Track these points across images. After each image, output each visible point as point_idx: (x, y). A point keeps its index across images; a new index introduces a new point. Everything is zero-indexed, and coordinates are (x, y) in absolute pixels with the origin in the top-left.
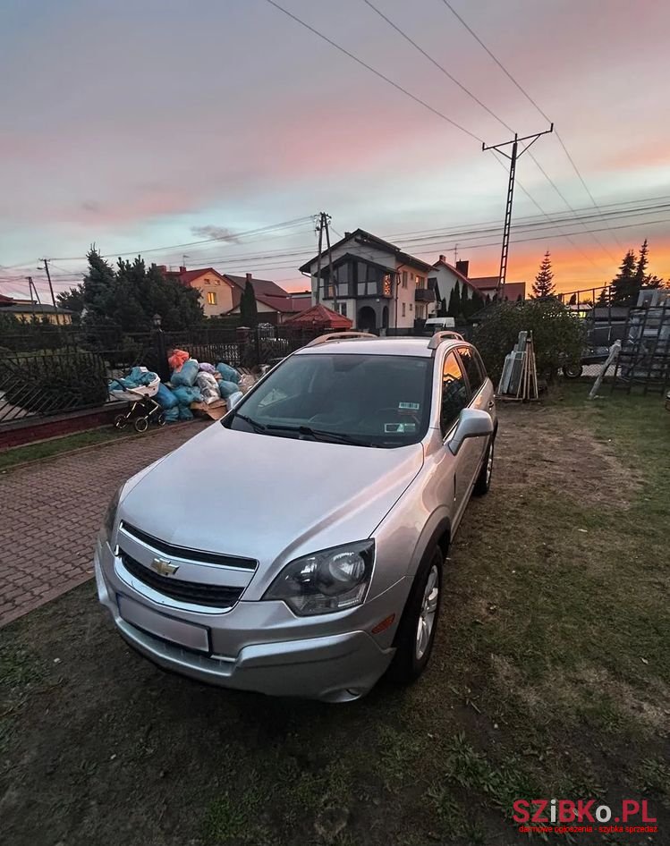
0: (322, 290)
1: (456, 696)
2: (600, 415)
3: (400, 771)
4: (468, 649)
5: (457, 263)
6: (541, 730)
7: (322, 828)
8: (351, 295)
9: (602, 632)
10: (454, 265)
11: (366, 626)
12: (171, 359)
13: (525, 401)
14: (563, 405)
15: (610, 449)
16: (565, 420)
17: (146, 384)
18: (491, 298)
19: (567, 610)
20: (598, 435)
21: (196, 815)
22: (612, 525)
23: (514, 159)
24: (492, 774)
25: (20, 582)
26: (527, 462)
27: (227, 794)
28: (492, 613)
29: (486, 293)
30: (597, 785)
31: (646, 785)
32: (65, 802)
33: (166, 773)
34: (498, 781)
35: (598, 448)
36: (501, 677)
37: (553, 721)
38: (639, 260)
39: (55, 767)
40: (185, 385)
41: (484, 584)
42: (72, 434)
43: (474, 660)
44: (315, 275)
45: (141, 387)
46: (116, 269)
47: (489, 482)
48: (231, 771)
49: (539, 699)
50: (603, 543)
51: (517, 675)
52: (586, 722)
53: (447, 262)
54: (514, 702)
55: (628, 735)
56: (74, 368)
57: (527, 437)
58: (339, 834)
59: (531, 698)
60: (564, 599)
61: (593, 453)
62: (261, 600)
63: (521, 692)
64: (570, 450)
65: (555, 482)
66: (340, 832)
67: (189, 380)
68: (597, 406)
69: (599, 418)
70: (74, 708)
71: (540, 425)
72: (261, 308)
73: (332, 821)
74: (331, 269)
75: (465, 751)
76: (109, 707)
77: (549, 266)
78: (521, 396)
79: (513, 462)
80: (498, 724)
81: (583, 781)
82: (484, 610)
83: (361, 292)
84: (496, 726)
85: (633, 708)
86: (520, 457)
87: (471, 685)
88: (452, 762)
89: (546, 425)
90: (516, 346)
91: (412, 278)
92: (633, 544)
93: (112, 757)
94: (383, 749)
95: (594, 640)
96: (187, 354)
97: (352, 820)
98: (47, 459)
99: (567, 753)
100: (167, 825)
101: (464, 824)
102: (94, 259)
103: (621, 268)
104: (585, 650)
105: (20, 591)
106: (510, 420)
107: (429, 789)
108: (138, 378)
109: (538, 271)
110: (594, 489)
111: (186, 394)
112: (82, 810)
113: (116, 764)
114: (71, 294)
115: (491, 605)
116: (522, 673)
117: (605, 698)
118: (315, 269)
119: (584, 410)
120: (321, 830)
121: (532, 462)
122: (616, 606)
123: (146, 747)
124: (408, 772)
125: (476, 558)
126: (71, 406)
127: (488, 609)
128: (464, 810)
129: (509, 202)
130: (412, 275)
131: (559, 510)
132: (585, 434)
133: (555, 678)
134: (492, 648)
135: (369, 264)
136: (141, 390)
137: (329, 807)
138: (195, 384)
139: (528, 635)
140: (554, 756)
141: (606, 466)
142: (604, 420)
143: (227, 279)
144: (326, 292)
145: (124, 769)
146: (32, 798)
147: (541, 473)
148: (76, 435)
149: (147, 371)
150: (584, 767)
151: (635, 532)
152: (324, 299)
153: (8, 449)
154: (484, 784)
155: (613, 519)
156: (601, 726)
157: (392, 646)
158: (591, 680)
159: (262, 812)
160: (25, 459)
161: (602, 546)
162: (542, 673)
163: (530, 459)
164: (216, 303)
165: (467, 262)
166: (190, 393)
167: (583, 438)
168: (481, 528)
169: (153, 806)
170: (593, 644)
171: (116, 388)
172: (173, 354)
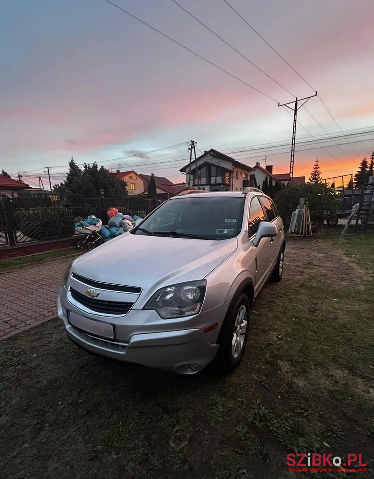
0: (192, 181)
1: (257, 380)
2: (347, 243)
3: (221, 417)
4: (264, 356)
5: (266, 167)
6: (306, 400)
7: (174, 444)
8: (208, 184)
9: (345, 351)
10: (265, 168)
11: (201, 327)
12: (108, 213)
13: (305, 237)
14: (326, 238)
15: (353, 260)
16: (327, 246)
17: (95, 225)
18: (286, 184)
19: (325, 339)
20: (347, 253)
21: (103, 434)
22: (353, 297)
23: (296, 111)
24: (275, 421)
25: (20, 318)
26: (304, 266)
27: (121, 423)
28: (280, 339)
29: (283, 182)
30: (339, 430)
31: (370, 431)
32: (32, 423)
33: (88, 412)
34: (279, 424)
35: (346, 259)
36: (284, 371)
37: (314, 396)
38: (370, 163)
39: (29, 406)
40: (115, 226)
41: (276, 325)
42: (54, 251)
43: (268, 362)
44: (188, 173)
45: (92, 226)
46: (83, 169)
47: (281, 275)
48: (124, 412)
49: (306, 383)
50: (347, 306)
51: (292, 371)
52: (334, 396)
53: (261, 166)
54: (290, 384)
55: (359, 404)
56: (58, 216)
57: (304, 254)
58: (183, 447)
59: (301, 382)
60: (323, 333)
61: (343, 261)
62: (143, 309)
63: (295, 380)
64: (330, 260)
65: (320, 276)
66: (184, 446)
67: (118, 224)
68: (346, 239)
69: (348, 245)
70: (42, 378)
71: (312, 248)
72: (159, 191)
73: (179, 440)
74: (197, 170)
75: (260, 408)
76: (60, 379)
77: (318, 168)
78: (302, 234)
79: (296, 266)
80: (280, 396)
81: (331, 427)
82: (275, 338)
83: (213, 182)
84: (279, 397)
85: (363, 391)
86: (300, 264)
87: (266, 375)
88: (252, 414)
89: (316, 248)
90: (298, 207)
91: (241, 174)
92: (366, 307)
93: (60, 403)
94: (212, 405)
95: (339, 355)
96: (117, 210)
97: (191, 440)
98: (40, 262)
99: (321, 412)
100: (87, 438)
101: (257, 446)
102: (72, 165)
103: (359, 168)
104: (334, 359)
105: (20, 322)
106: (296, 246)
107: (237, 427)
108: (90, 221)
109: (312, 170)
110: (343, 279)
111: (116, 231)
112: (40, 428)
113: (62, 406)
114: (60, 185)
115: (279, 335)
116: (296, 370)
117: (346, 385)
118: (188, 170)
119: (339, 240)
120: (172, 445)
121: (307, 266)
122: (355, 338)
123: (79, 398)
124: (226, 418)
125: (272, 312)
126: (55, 235)
127: (277, 337)
128: (257, 439)
129: (294, 133)
130: (241, 173)
131: (322, 290)
132: (339, 252)
133: (315, 374)
134: (279, 357)
135: (218, 167)
136: (92, 228)
137: (178, 433)
138: (121, 226)
139: (301, 351)
140: (314, 414)
141: (350, 268)
142: (351, 246)
143: (141, 176)
144: (194, 182)
145: (65, 409)
146: (14, 421)
147: (312, 271)
148: (56, 251)
149: (95, 218)
150: (331, 420)
151: (367, 301)
152: (193, 186)
153: (21, 257)
154: (270, 426)
155: (353, 294)
156: (343, 399)
157: (216, 343)
158: (338, 375)
159: (140, 434)
160: (29, 261)
161: (346, 308)
162: (308, 370)
163: (305, 265)
164: (135, 188)
165: (272, 166)
166: (118, 230)
167: (337, 254)
168: (276, 298)
169: (80, 428)
170: (340, 357)
171: (79, 226)
172: (110, 210)
